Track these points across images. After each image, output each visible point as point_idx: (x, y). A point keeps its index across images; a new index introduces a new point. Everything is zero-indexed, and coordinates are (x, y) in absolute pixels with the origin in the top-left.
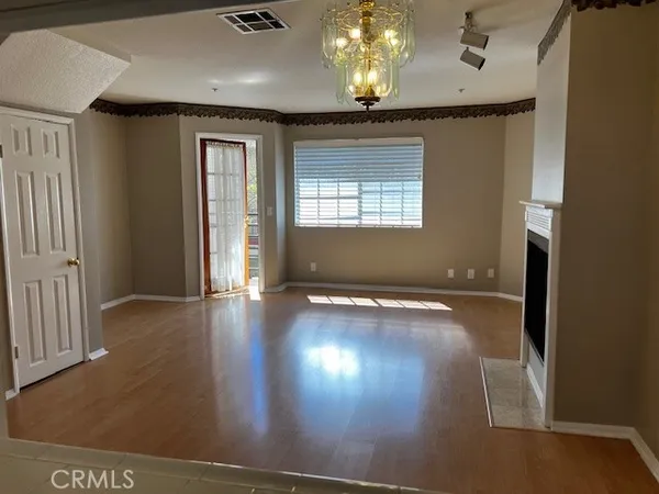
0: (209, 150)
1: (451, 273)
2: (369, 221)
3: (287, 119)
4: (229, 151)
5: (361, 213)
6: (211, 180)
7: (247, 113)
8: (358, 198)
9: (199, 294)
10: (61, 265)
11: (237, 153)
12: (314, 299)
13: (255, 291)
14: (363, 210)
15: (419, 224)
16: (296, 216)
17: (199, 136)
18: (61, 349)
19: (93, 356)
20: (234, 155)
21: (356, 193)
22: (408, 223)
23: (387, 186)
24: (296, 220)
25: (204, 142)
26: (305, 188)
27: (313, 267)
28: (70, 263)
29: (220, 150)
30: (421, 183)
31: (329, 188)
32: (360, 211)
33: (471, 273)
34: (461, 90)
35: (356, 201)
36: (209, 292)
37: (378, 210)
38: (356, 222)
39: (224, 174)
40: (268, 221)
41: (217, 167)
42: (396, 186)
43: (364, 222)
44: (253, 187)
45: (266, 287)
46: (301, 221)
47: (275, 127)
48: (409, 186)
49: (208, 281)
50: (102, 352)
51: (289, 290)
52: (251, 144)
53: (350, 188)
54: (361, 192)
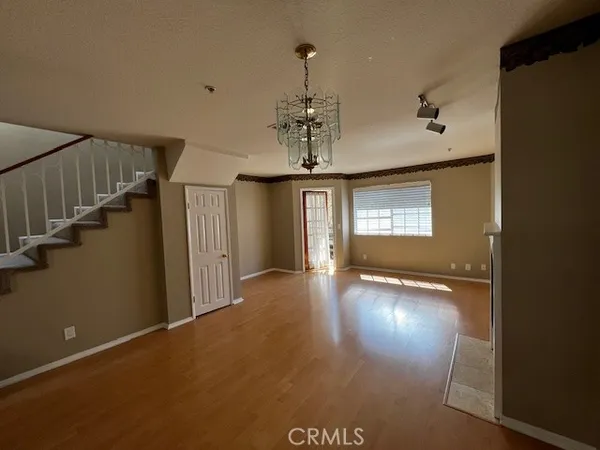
0: (307, 197)
1: (453, 266)
2: (398, 232)
3: (349, 177)
4: (318, 197)
5: (392, 227)
6: (308, 211)
8: (391, 217)
9: (302, 270)
10: (219, 258)
11: (323, 197)
12: (364, 277)
13: (332, 270)
14: (394, 225)
15: (430, 234)
16: (355, 229)
17: (302, 190)
18: (218, 298)
19: (235, 302)
20: (320, 199)
21: (390, 215)
22: (422, 233)
23: (408, 210)
24: (355, 231)
25: (304, 193)
26: (360, 213)
27: (365, 257)
28: (224, 256)
29: (313, 196)
30: (430, 208)
31: (374, 213)
32: (392, 225)
33: (468, 267)
34: (449, 150)
35: (390, 220)
36: (308, 269)
37: (404, 225)
38: (388, 233)
39: (315, 208)
40: (337, 234)
41: (312, 205)
42: (415, 210)
43: (394, 232)
44: (330, 214)
45: (337, 268)
46: (358, 232)
47: (342, 182)
48: (422, 210)
49: (307, 262)
50: (241, 300)
51: (352, 270)
52: (329, 192)
53: (387, 212)
54: (392, 215)
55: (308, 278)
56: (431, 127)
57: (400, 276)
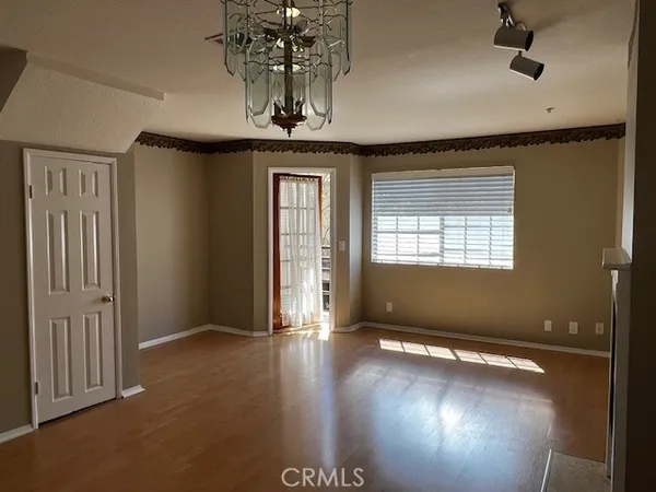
0: (283, 185)
1: (548, 326)
2: (453, 260)
3: (365, 150)
4: (303, 186)
5: (443, 250)
6: (283, 214)
7: (321, 146)
8: (441, 233)
9: (267, 330)
10: (94, 302)
11: (313, 187)
12: (386, 345)
13: (325, 332)
14: (446, 246)
15: (509, 265)
16: (373, 251)
17: (272, 171)
18: (89, 386)
19: (126, 394)
20: (308, 189)
21: (438, 228)
22: (497, 264)
23: (473, 220)
24: (373, 256)
25: (277, 177)
26: (382, 222)
27: (390, 307)
28: (105, 300)
29: (294, 185)
30: (512, 218)
31: (409, 222)
32: (442, 247)
33: (573, 327)
34: (549, 110)
35: (438, 236)
36: (279, 327)
37: (463, 247)
38: (435, 260)
39: (298, 208)
40: (338, 260)
41: (291, 201)
42: (484, 220)
43: (446, 260)
44: (326, 222)
45: (336, 326)
46: (379, 257)
47: (352, 158)
48: (497, 221)
49: (277, 314)
50: (139, 389)
51: (363, 331)
52: (326, 178)
53: (431, 222)
54: (443, 226)
55: (278, 346)
56: (519, 65)
57: (452, 344)
